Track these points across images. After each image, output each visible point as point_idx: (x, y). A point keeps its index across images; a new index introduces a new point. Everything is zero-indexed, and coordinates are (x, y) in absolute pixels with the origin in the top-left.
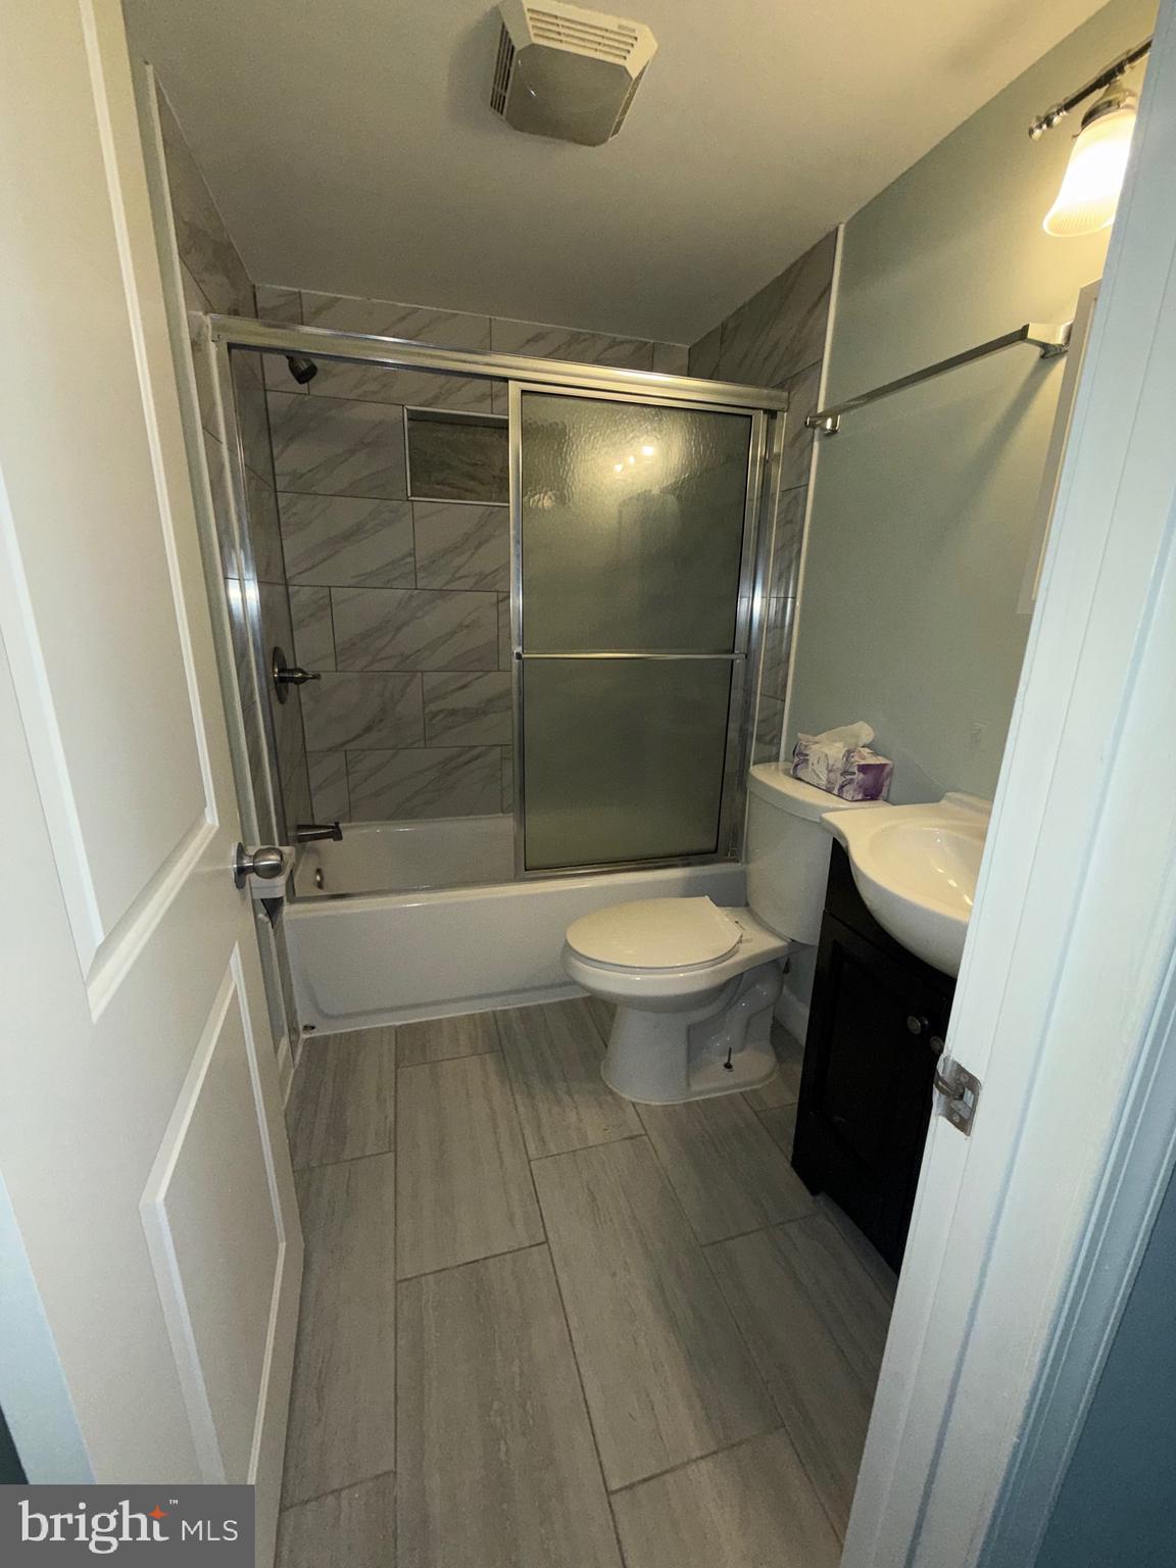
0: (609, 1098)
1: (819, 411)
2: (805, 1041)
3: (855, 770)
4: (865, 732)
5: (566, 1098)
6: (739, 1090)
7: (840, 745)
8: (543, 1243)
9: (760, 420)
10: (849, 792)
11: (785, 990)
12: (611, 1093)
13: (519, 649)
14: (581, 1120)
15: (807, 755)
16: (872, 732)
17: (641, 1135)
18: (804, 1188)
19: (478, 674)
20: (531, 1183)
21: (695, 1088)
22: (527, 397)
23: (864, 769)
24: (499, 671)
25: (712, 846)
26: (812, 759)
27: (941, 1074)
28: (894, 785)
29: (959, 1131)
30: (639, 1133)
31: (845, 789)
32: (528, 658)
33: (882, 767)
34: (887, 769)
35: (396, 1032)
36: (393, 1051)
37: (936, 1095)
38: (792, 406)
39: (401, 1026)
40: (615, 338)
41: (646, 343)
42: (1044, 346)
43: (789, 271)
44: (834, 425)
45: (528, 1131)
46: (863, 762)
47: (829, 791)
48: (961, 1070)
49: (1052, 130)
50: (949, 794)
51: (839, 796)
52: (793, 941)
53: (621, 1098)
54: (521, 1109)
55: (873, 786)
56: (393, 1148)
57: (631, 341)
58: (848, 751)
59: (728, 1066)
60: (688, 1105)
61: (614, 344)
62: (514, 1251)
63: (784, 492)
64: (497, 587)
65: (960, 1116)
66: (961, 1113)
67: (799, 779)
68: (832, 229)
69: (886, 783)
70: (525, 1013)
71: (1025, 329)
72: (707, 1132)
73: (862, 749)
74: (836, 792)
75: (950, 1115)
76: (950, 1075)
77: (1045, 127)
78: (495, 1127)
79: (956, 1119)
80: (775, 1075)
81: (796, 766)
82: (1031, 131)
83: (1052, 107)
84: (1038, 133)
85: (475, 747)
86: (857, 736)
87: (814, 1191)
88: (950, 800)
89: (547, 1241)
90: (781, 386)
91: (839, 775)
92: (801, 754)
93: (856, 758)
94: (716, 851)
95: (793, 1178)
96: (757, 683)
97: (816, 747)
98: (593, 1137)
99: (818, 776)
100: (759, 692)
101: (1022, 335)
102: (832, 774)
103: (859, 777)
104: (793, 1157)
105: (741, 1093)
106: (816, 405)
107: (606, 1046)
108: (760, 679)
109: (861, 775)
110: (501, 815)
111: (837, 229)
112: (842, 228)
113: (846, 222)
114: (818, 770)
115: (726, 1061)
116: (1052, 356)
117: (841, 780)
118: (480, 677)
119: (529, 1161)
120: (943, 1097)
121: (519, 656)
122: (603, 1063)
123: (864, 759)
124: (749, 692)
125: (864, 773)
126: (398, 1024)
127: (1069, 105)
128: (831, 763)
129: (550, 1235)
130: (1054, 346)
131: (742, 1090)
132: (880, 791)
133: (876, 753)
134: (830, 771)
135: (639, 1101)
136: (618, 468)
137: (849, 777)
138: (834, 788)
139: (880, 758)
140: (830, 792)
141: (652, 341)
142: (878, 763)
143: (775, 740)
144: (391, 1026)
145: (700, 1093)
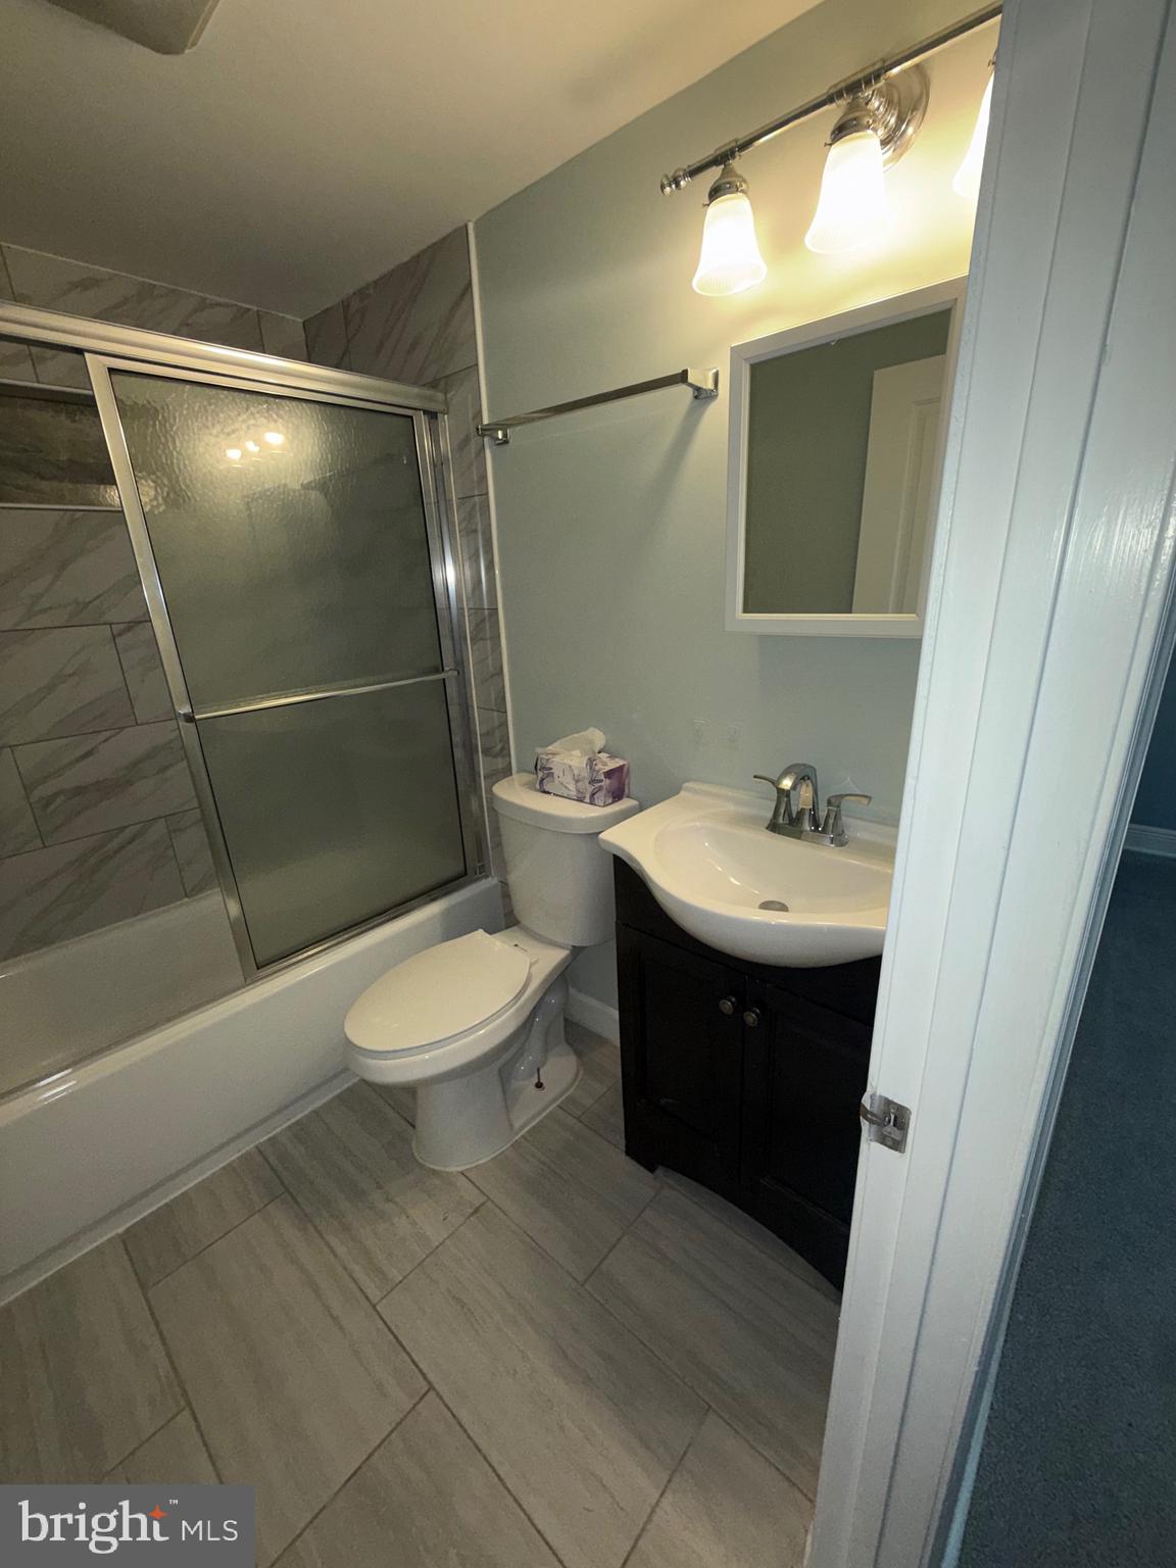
0: (437, 1182)
1: (486, 422)
2: (619, 1041)
3: (602, 777)
4: (598, 738)
5: (388, 1207)
6: (554, 1105)
7: (577, 753)
8: (428, 1391)
9: (421, 423)
10: (600, 798)
11: (572, 991)
12: (435, 1172)
13: (185, 709)
14: (414, 1223)
15: (551, 769)
16: (603, 737)
17: (485, 1202)
18: (642, 1168)
19: (108, 733)
20: (386, 1330)
21: (517, 1125)
22: (117, 378)
23: (609, 774)
24: (137, 724)
25: (459, 868)
26: (556, 771)
27: (868, 1108)
28: (634, 783)
29: (893, 1151)
30: (481, 1202)
31: (595, 796)
32: (201, 719)
33: (621, 768)
34: (625, 769)
35: (124, 1242)
36: (130, 1269)
37: (865, 1125)
38: (451, 408)
39: (128, 1231)
40: (205, 299)
41: (249, 310)
42: (698, 389)
43: (417, 258)
44: (505, 435)
45: (358, 1271)
46: (607, 769)
47: (580, 800)
48: (888, 1103)
49: (677, 191)
50: (686, 785)
51: (592, 803)
52: (574, 947)
53: (447, 1173)
54: (341, 1250)
55: (616, 786)
56: (183, 1403)
57: (226, 305)
58: (590, 759)
59: (539, 1085)
60: (516, 1145)
61: (203, 305)
62: (398, 1424)
63: (463, 499)
64: (108, 618)
65: (893, 1139)
66: (893, 1136)
67: (548, 793)
68: (462, 224)
69: (627, 781)
70: (300, 1131)
71: (685, 372)
72: (544, 1164)
73: (600, 755)
74: (587, 800)
75: (883, 1140)
76: (879, 1106)
77: (673, 186)
78: (316, 1290)
79: (890, 1143)
80: (581, 1072)
81: (542, 780)
82: (663, 187)
83: (678, 170)
84: (668, 189)
85: (126, 827)
86: (591, 742)
87: (652, 1170)
88: (689, 790)
89: (431, 1387)
90: (434, 385)
91: (587, 785)
92: (543, 768)
93: (599, 766)
94: (466, 874)
95: (631, 1165)
96: (472, 696)
97: (557, 759)
98: (435, 1233)
99: (566, 787)
100: (475, 706)
101: (682, 377)
102: (580, 784)
103: (606, 782)
104: (627, 1146)
105: (559, 1106)
106: (479, 413)
107: (414, 1127)
108: (474, 692)
109: (608, 781)
110: (186, 900)
111: (466, 226)
112: (471, 226)
113: (474, 220)
114: (564, 781)
115: (537, 1081)
116: (705, 398)
117: (590, 789)
118: (110, 737)
119: (374, 1307)
120: (874, 1127)
121: (189, 718)
122: (414, 1144)
123: (606, 765)
124: (466, 707)
125: (610, 778)
126: (120, 1230)
127: (693, 172)
128: (576, 772)
129: (431, 1376)
130: (705, 390)
131: (558, 1102)
132: (624, 791)
133: (612, 756)
134: (577, 781)
135: (468, 1167)
136: (233, 454)
137: (597, 785)
138: (585, 797)
139: (617, 760)
140: (582, 801)
141: (255, 308)
142: (618, 765)
143: (505, 751)
144: (113, 1238)
145: (522, 1127)
